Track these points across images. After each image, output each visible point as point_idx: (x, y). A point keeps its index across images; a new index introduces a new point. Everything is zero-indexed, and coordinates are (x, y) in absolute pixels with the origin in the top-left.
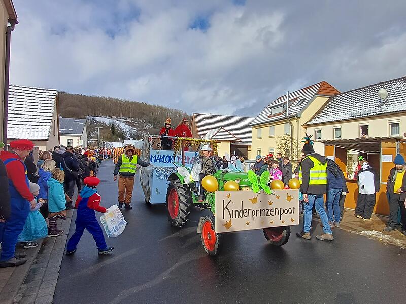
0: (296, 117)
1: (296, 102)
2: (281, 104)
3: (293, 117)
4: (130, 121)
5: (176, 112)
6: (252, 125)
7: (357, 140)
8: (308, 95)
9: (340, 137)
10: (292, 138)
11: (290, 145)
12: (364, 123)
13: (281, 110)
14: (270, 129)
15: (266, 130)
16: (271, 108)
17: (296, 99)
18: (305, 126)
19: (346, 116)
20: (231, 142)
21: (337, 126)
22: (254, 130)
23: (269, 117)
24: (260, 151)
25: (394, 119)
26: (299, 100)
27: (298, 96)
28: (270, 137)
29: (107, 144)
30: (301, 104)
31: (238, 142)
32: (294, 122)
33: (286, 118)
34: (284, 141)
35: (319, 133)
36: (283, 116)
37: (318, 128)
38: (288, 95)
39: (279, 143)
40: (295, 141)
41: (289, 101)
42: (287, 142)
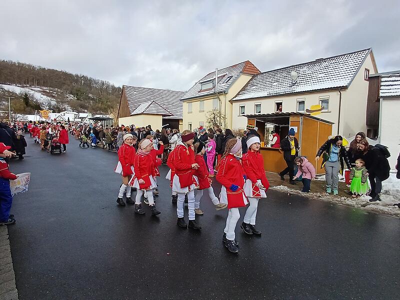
0: (224, 93)
1: (224, 79)
2: (211, 80)
3: (220, 93)
4: (48, 91)
5: (103, 84)
6: (183, 100)
7: (272, 115)
8: (234, 73)
9: (260, 112)
10: (220, 113)
11: (218, 119)
12: (279, 100)
13: (210, 85)
14: (200, 104)
15: (196, 105)
16: (201, 83)
17: (224, 76)
18: (231, 102)
19: (265, 94)
20: (164, 116)
21: (258, 102)
22: (185, 104)
23: (199, 92)
24: (191, 125)
25: (301, 98)
26: (226, 77)
27: (225, 74)
28: (200, 112)
30: (228, 81)
31: (170, 116)
32: (222, 97)
33: (214, 94)
34: (213, 115)
35: (243, 109)
36: (212, 92)
37: (242, 104)
38: (217, 72)
39: (209, 117)
40: (223, 116)
41: (218, 78)
42: (216, 116)
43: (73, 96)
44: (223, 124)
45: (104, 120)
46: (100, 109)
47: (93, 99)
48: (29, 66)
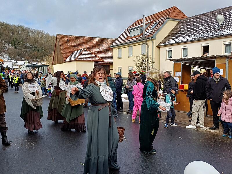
0: (150, 38)
1: (151, 26)
2: (138, 27)
5: (38, 33)
6: (113, 46)
7: (198, 58)
8: (161, 19)
9: (187, 56)
10: (148, 57)
11: (146, 63)
12: (205, 43)
13: (138, 32)
14: (129, 49)
15: (125, 51)
16: (130, 30)
17: (151, 22)
18: (159, 46)
19: (192, 38)
20: (95, 62)
21: (184, 46)
22: (115, 51)
23: (127, 39)
24: (121, 69)
25: (227, 41)
27: (152, 20)
28: (129, 57)
30: (155, 27)
31: (101, 62)
32: (150, 43)
33: (143, 40)
34: (141, 60)
35: (170, 53)
36: (140, 38)
37: (169, 48)
38: (144, 19)
39: (137, 62)
40: (150, 60)
41: (145, 24)
42: (144, 61)
43: (10, 45)
45: (40, 67)
46: (37, 57)
47: (29, 48)
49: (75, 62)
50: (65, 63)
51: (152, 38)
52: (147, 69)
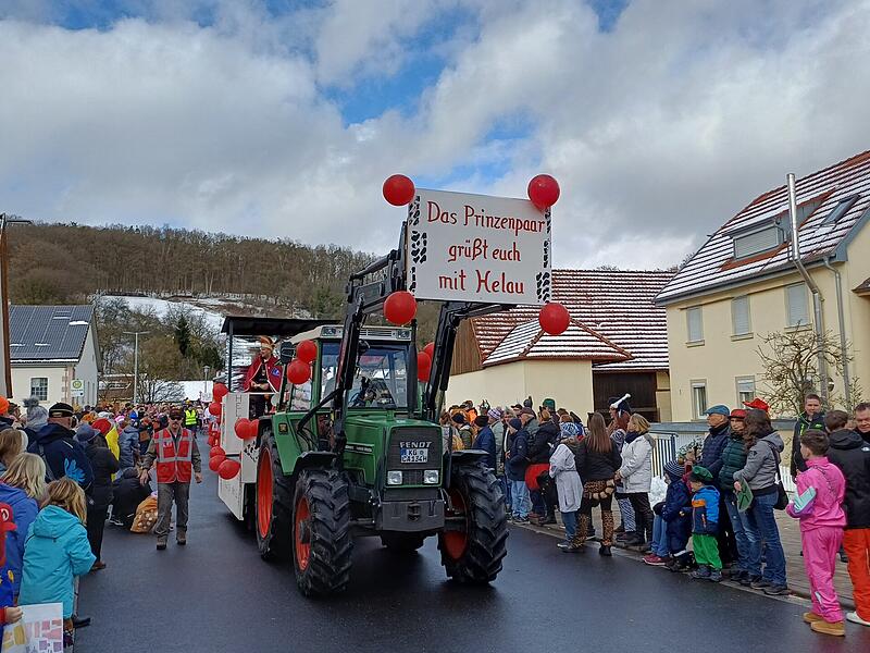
0: (829, 261)
1: (825, 211)
2: (768, 221)
3: (814, 262)
4: (240, 305)
6: (667, 300)
8: (866, 185)
10: (820, 338)
11: (815, 362)
13: (770, 239)
14: (734, 309)
15: (717, 315)
16: (732, 234)
17: (824, 197)
18: (866, 292)
20: (596, 361)
22: (676, 318)
23: (724, 267)
24: (702, 389)
26: (833, 202)
27: (829, 188)
28: (735, 338)
29: (162, 389)
30: (844, 214)
31: (620, 360)
32: (824, 280)
33: (790, 268)
34: (790, 352)
36: (780, 260)
38: (792, 187)
39: (774, 357)
40: (833, 349)
41: (799, 207)
42: (804, 354)
44: (838, 383)
48: (195, 235)
49: (521, 367)
50: (484, 368)
51: (831, 258)
52: (818, 388)
